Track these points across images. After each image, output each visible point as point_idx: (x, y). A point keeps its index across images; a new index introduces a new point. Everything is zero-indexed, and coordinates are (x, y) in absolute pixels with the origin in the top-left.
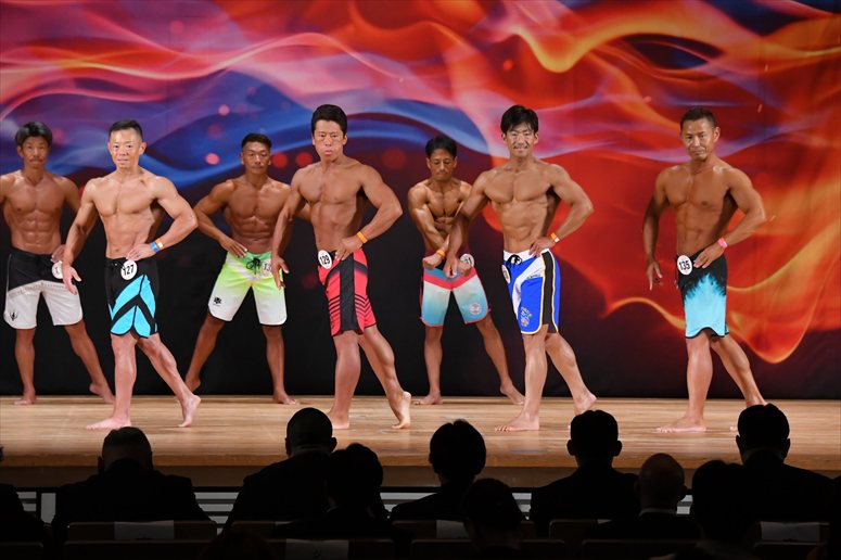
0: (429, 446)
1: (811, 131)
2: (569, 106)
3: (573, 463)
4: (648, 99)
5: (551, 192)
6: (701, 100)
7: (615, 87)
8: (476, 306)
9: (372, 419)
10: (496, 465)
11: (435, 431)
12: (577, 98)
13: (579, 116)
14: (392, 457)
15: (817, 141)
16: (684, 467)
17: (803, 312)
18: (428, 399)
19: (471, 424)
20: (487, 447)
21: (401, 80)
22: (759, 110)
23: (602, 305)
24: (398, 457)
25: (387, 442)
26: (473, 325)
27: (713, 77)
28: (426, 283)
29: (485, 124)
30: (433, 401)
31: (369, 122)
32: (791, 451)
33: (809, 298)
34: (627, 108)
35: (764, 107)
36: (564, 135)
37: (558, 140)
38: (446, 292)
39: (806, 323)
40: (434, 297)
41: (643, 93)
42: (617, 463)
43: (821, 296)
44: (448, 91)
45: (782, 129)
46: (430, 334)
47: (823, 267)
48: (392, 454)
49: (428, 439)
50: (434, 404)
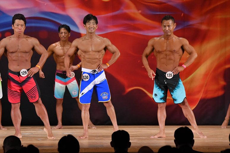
0: (57, 145)
1: (201, 23)
2: (110, 14)
3: (113, 150)
4: (140, 11)
5: (106, 49)
6: (160, 12)
7: (128, 7)
8: (75, 92)
9: (35, 135)
10: (83, 152)
11: (60, 139)
12: (114, 11)
13: (114, 18)
14: (44, 149)
15: (204, 27)
17: (199, 92)
18: (57, 127)
19: (74, 136)
20: (80, 145)
21: (46, 4)
22: (182, 15)
23: (123, 90)
24: (45, 149)
25: (41, 143)
26: (75, 98)
27: (164, 3)
28: (56, 82)
29: (78, 21)
30: (59, 127)
31: (33, 20)
32: (195, 145)
33: (201, 86)
34: (132, 15)
35: (184, 14)
36: (109, 25)
37: (106, 27)
38: (64, 86)
39: (200, 96)
40: (59, 88)
41: (138, 10)
42: (129, 150)
43: (206, 86)
44: (64, 8)
45: (191, 23)
46: (58, 102)
47: (206, 75)
48: (43, 148)
49: (57, 142)
50: (59, 129)
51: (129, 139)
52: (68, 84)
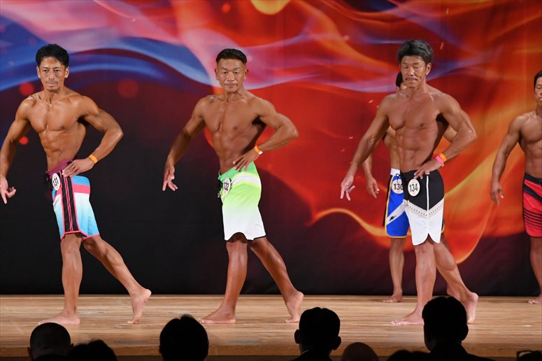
0: (159, 339)
1: (486, 65)
2: (280, 44)
4: (347, 38)
6: (391, 39)
7: (319, 28)
9: (108, 314)
10: (217, 354)
11: (165, 324)
12: (285, 37)
13: (288, 52)
14: (127, 348)
15: (490, 74)
16: (378, 355)
17: (478, 220)
20: (209, 338)
21: (134, 20)
22: (441, 47)
23: (308, 215)
24: (131, 348)
27: (402, 19)
29: (207, 60)
31: (105, 57)
33: (483, 209)
34: (329, 46)
35: (445, 45)
36: (275, 69)
37: (270, 73)
39: (481, 230)
41: (343, 33)
44: (174, 30)
45: (461, 64)
48: (126, 345)
49: (159, 331)
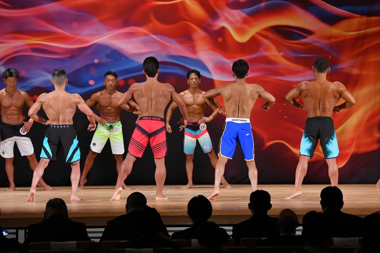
1: (352, 67)
2: (247, 57)
4: (282, 54)
6: (305, 54)
7: (267, 49)
8: (207, 146)
11: (190, 200)
12: (251, 53)
15: (355, 71)
17: (350, 146)
18: (187, 186)
19: (206, 197)
21: (174, 47)
22: (330, 58)
23: (263, 144)
24: (174, 212)
26: (207, 154)
27: (310, 44)
28: (185, 135)
29: (211, 66)
30: (189, 187)
33: (353, 140)
34: (272, 58)
35: (332, 57)
38: (195, 140)
39: (351, 151)
40: (189, 142)
41: (280, 52)
42: (269, 213)
43: (358, 138)
44: (194, 50)
45: (340, 66)
46: (188, 158)
47: (358, 126)
50: (190, 188)
51: (270, 201)
52: (199, 137)
